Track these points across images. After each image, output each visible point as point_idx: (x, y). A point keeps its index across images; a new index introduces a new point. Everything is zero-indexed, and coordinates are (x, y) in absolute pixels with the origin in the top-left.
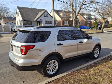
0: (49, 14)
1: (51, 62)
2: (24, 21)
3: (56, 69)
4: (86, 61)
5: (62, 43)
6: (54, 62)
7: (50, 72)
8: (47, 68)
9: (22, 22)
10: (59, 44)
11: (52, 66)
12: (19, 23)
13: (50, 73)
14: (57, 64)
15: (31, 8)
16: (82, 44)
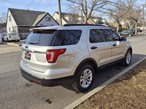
0: (52, 17)
1: (85, 71)
2: (19, 27)
3: (90, 81)
4: (117, 69)
5: (96, 47)
6: (88, 72)
7: (84, 85)
8: (81, 80)
9: (16, 29)
10: (92, 47)
11: (85, 77)
12: (12, 30)
13: (84, 87)
14: (91, 74)
15: (27, 10)
16: (116, 47)
